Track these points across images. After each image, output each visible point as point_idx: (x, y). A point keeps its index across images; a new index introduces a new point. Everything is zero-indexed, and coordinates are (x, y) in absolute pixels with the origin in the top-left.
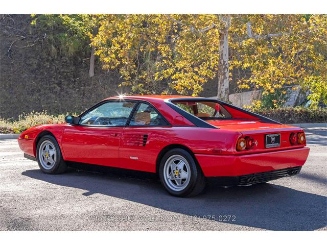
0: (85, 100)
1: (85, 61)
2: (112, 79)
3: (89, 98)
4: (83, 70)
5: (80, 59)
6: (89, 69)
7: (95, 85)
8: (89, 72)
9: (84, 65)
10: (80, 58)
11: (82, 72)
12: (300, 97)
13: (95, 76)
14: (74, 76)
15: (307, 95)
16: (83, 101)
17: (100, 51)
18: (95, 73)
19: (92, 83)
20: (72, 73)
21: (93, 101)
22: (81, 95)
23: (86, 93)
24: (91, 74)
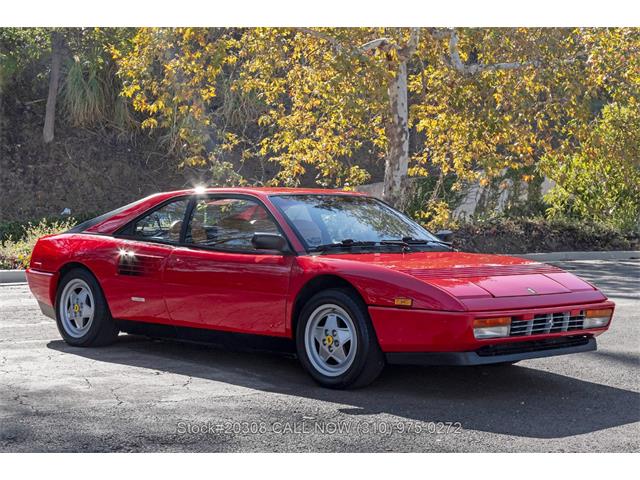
0: (40, 194)
1: (31, 106)
2: (95, 149)
3: (49, 190)
4: (28, 125)
5: (18, 102)
6: (43, 125)
7: (58, 160)
8: (42, 131)
9: (29, 116)
10: (20, 99)
11: (27, 132)
12: (487, 195)
13: (55, 140)
14: (10, 139)
15: (500, 191)
16: (35, 196)
17: (133, 89)
18: (55, 134)
19: (51, 155)
20: (5, 133)
21: (58, 196)
22: (29, 182)
23: (41, 179)
24: (48, 135)
